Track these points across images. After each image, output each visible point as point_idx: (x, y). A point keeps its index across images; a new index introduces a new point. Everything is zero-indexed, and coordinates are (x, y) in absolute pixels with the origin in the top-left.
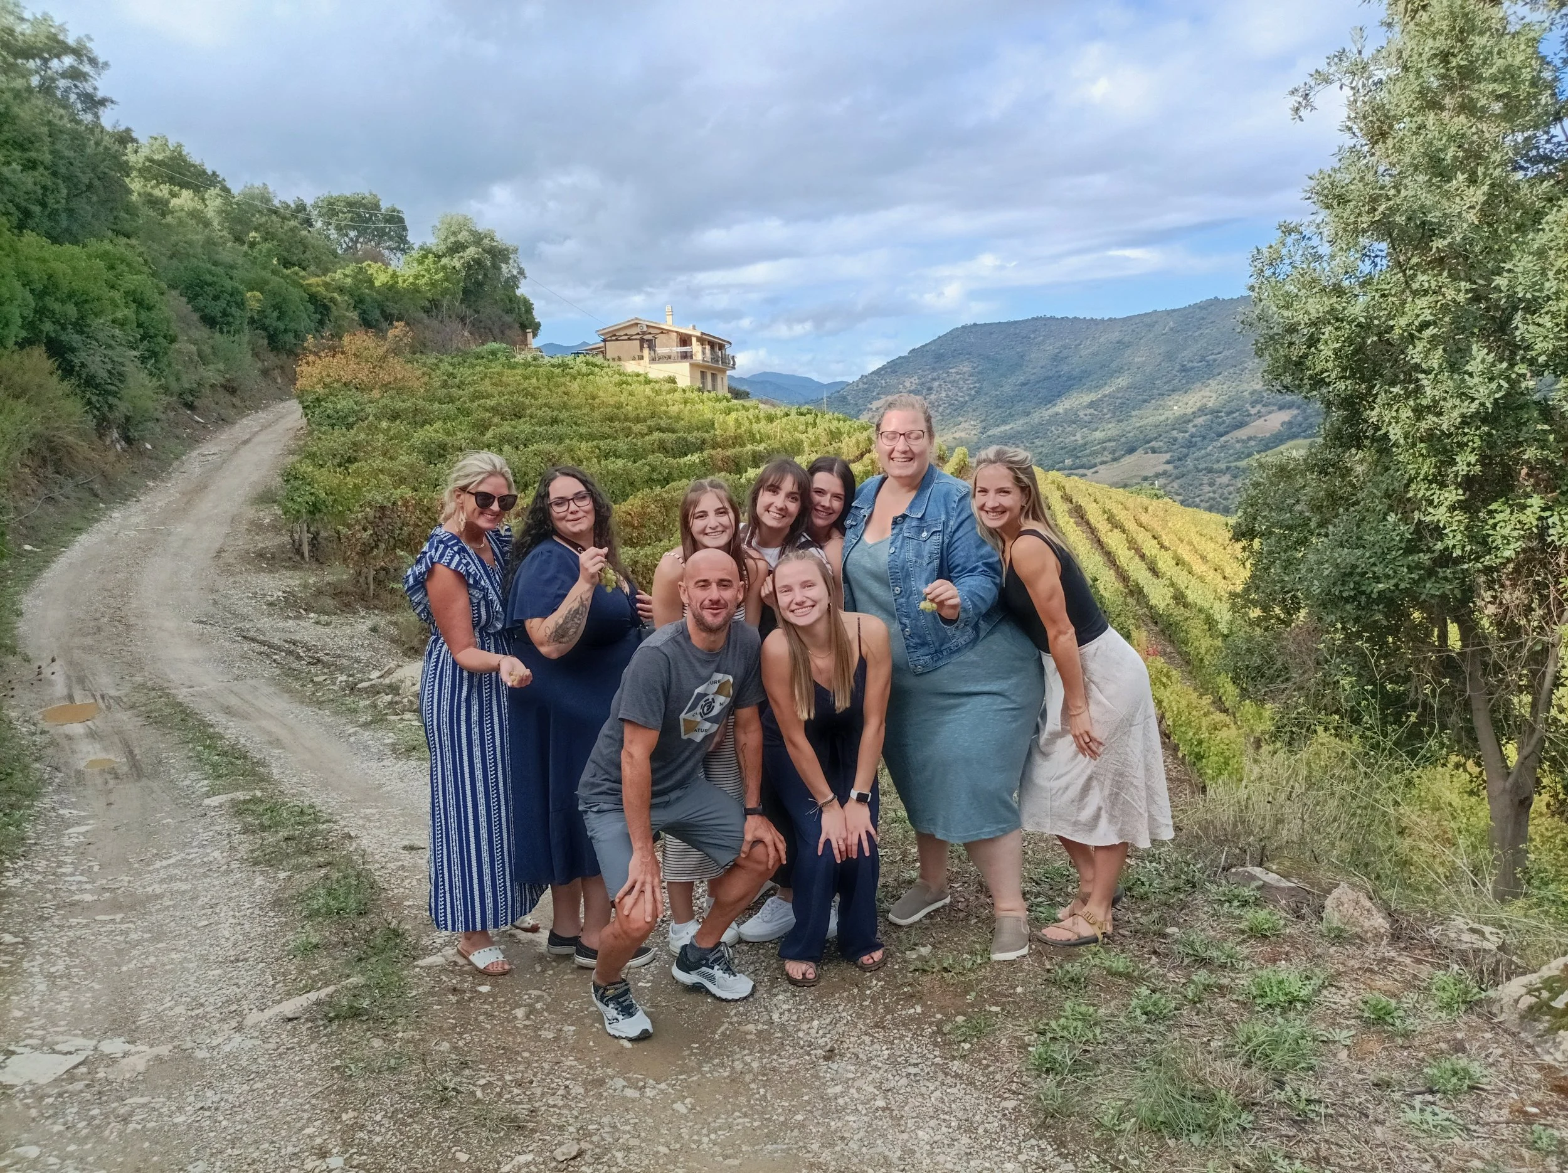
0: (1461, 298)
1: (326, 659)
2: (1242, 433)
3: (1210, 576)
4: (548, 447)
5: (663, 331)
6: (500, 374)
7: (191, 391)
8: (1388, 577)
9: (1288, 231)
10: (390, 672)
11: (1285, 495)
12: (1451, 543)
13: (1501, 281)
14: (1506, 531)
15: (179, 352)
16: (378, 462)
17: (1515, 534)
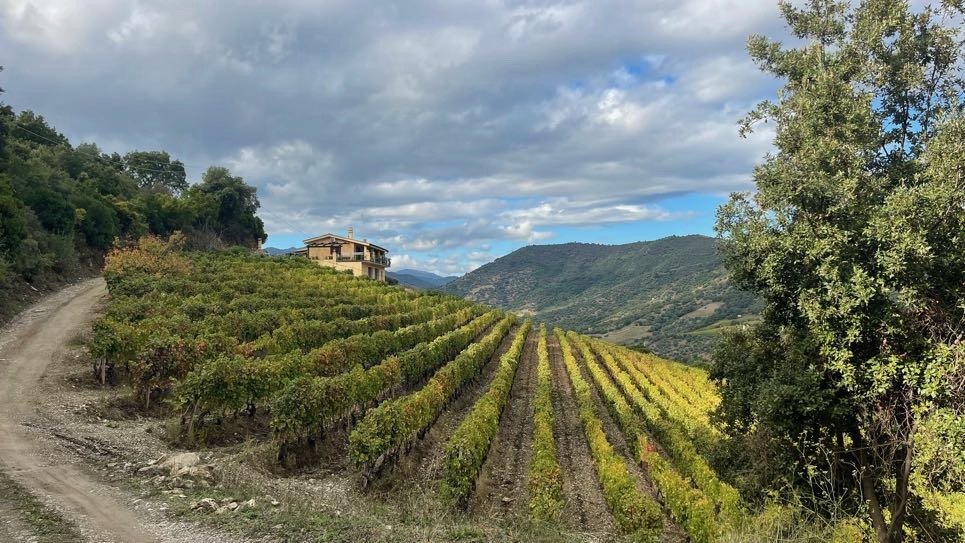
0: (845, 240)
1: (113, 451)
2: (693, 315)
3: (682, 402)
4: (270, 311)
5: (346, 242)
6: (240, 265)
7: (31, 270)
8: (812, 403)
9: (736, 198)
10: (163, 460)
11: (740, 353)
12: (846, 383)
13: (867, 231)
14: (879, 377)
15: (27, 245)
16: (158, 319)
17: (885, 378)
